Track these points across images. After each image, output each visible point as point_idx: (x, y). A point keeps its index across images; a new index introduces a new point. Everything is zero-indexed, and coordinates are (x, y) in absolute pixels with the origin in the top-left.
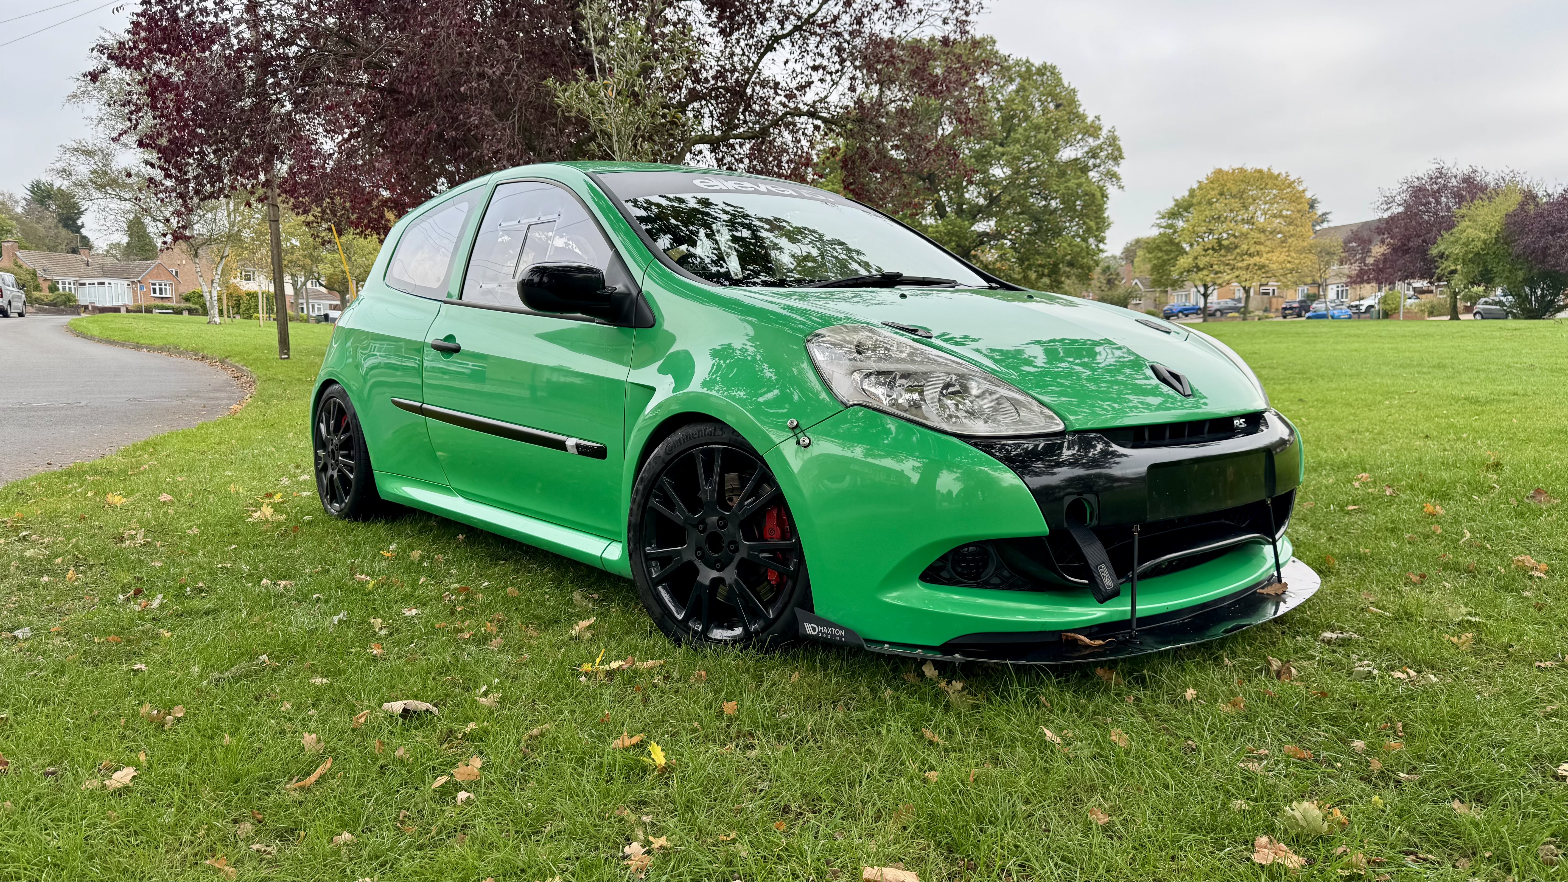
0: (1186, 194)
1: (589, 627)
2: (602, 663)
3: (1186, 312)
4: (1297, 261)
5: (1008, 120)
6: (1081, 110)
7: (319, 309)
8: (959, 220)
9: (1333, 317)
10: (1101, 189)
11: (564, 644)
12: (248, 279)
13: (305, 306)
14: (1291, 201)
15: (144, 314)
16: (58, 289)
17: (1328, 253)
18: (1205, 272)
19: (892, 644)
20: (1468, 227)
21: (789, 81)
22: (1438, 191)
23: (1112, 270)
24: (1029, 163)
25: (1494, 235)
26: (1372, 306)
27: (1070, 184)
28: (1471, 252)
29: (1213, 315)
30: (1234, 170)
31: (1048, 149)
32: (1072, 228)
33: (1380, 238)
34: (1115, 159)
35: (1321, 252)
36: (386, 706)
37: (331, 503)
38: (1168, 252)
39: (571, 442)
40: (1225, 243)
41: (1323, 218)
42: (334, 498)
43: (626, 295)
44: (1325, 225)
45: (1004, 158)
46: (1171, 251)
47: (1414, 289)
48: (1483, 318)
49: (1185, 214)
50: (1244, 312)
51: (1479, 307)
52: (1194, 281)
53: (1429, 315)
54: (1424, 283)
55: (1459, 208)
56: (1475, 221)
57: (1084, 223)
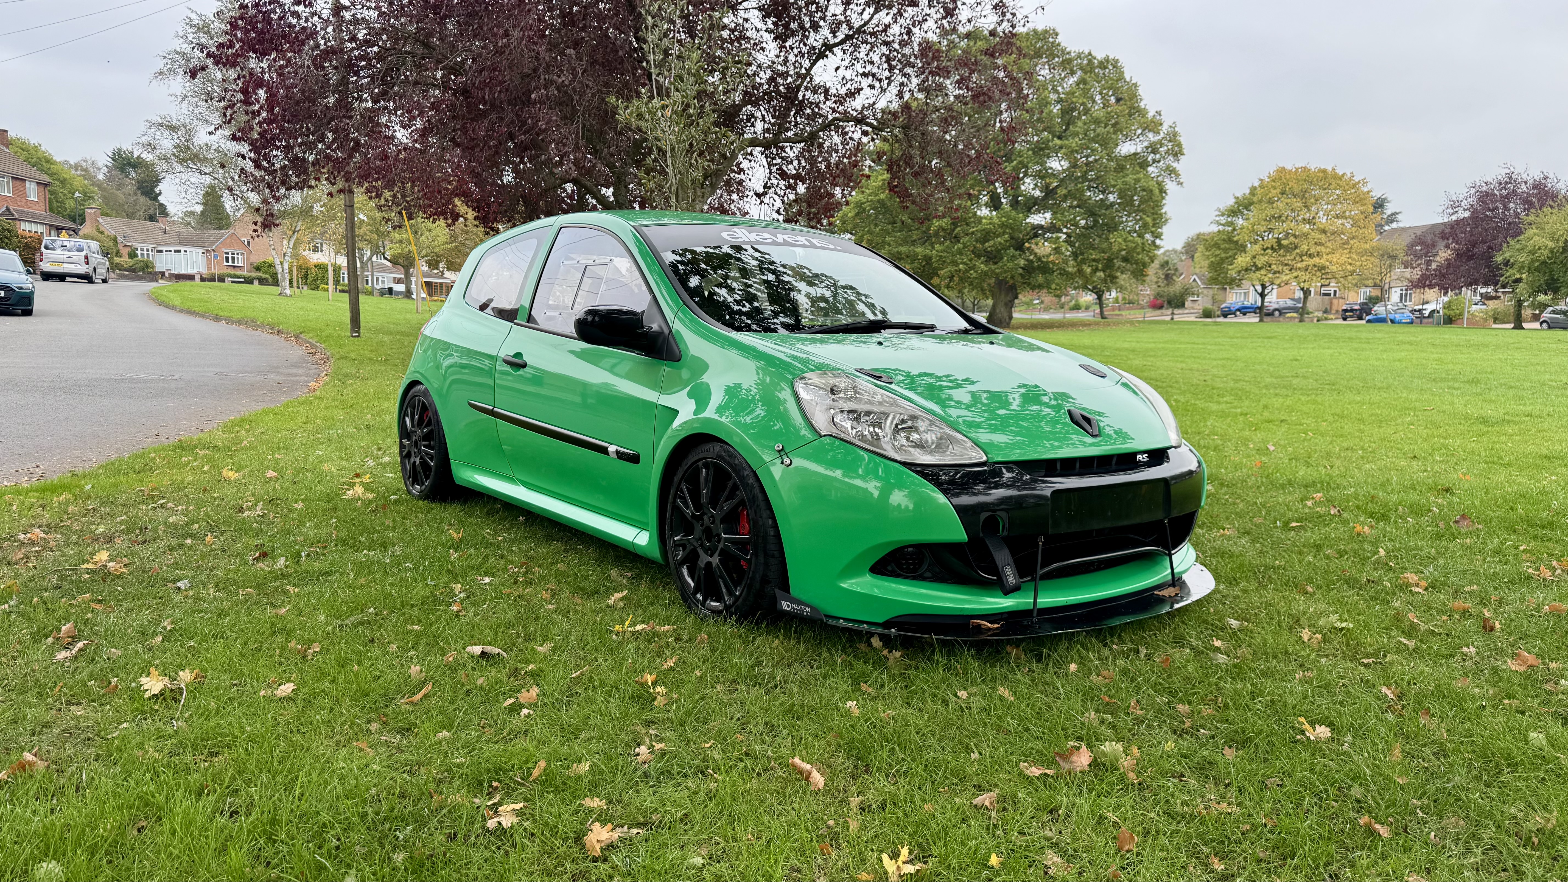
0: (1248, 191)
1: (622, 599)
2: (630, 625)
3: (1244, 311)
4: (1358, 264)
5: (1067, 112)
6: (1142, 105)
7: (383, 282)
8: (1014, 213)
9: (1393, 321)
10: (1159, 184)
11: (601, 610)
12: (315, 250)
13: (370, 279)
14: (1355, 202)
15: (217, 283)
16: (136, 256)
17: (1390, 257)
18: (1263, 272)
19: (845, 619)
20: (1535, 234)
21: (839, 87)
22: (1506, 197)
23: (1171, 266)
24: (1087, 157)
25: (1561, 244)
26: (1436, 311)
27: (1128, 179)
28: (1538, 261)
29: (1271, 314)
30: (1297, 169)
31: (1107, 143)
32: (1129, 222)
33: (1444, 243)
34: (1175, 155)
35: (1382, 256)
36: (469, 649)
37: (413, 485)
38: (1226, 250)
39: (612, 449)
40: (1284, 242)
41: (1392, 218)
42: (415, 481)
43: (660, 333)
44: (1394, 225)
45: (1063, 150)
46: (1229, 249)
47: (1481, 294)
48: (1550, 327)
49: (1245, 212)
50: (1302, 312)
51: (1546, 315)
52: (1252, 280)
53: (1495, 322)
54: (1490, 289)
55: (1527, 215)
56: (1542, 229)
57: (1141, 219)
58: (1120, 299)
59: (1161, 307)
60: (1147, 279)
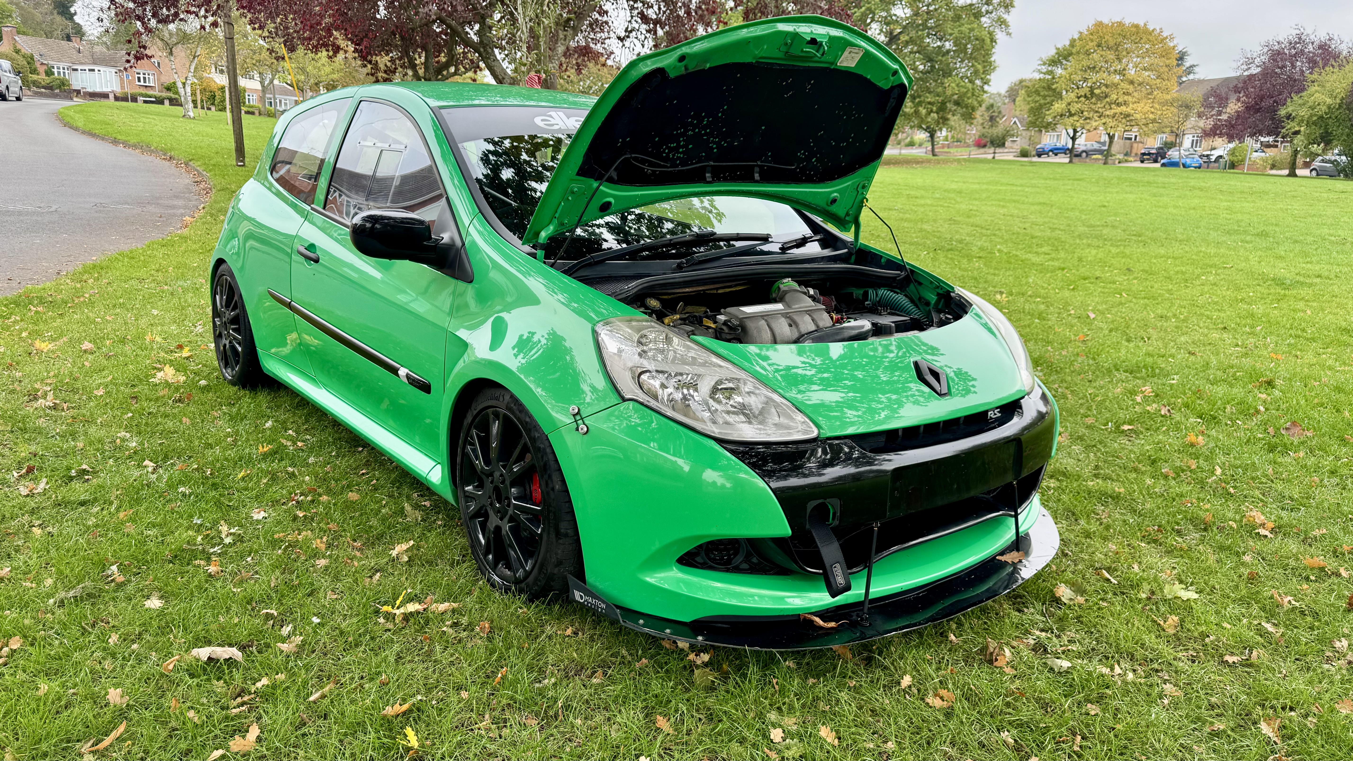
0: (1068, 43)
1: (407, 552)
3: (1056, 151)
4: (1159, 113)
9: (1184, 166)
10: (990, 33)
14: (1161, 56)
15: (130, 103)
16: (53, 74)
17: (1187, 107)
18: (1076, 118)
20: (1316, 91)
22: (1295, 56)
23: (995, 108)
24: (928, 6)
25: (1338, 101)
26: (1221, 157)
27: (963, 29)
28: (1315, 115)
29: (1080, 156)
30: (1113, 24)
32: (963, 68)
33: (1236, 95)
34: (1006, 7)
35: (1181, 106)
36: (195, 652)
37: (225, 368)
38: (1044, 97)
39: (403, 372)
40: (1097, 91)
41: (1191, 70)
42: (227, 364)
43: (450, 247)
44: (1191, 77)
46: (1048, 96)
47: (1262, 142)
48: (1318, 175)
49: (1064, 62)
50: (1106, 155)
51: (1317, 164)
52: (1065, 125)
53: (1271, 169)
54: (1271, 139)
55: (1311, 73)
56: (1323, 86)
57: (973, 66)
58: (949, 137)
59: (984, 146)
60: (975, 122)
